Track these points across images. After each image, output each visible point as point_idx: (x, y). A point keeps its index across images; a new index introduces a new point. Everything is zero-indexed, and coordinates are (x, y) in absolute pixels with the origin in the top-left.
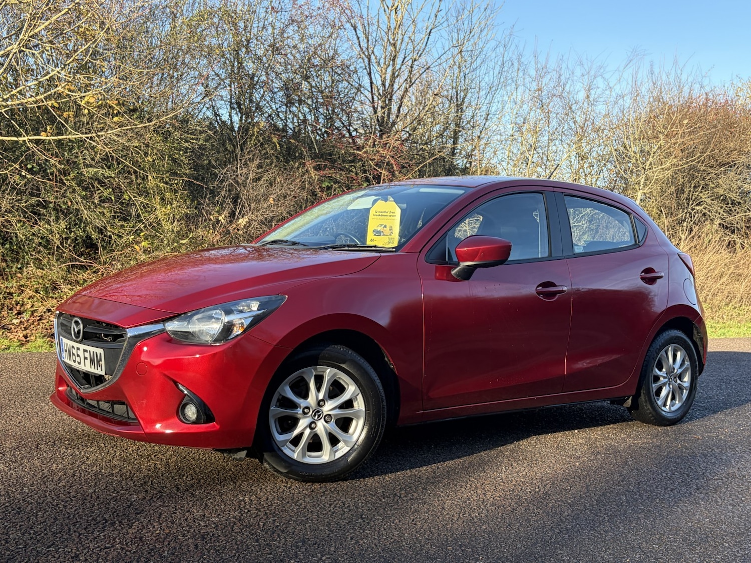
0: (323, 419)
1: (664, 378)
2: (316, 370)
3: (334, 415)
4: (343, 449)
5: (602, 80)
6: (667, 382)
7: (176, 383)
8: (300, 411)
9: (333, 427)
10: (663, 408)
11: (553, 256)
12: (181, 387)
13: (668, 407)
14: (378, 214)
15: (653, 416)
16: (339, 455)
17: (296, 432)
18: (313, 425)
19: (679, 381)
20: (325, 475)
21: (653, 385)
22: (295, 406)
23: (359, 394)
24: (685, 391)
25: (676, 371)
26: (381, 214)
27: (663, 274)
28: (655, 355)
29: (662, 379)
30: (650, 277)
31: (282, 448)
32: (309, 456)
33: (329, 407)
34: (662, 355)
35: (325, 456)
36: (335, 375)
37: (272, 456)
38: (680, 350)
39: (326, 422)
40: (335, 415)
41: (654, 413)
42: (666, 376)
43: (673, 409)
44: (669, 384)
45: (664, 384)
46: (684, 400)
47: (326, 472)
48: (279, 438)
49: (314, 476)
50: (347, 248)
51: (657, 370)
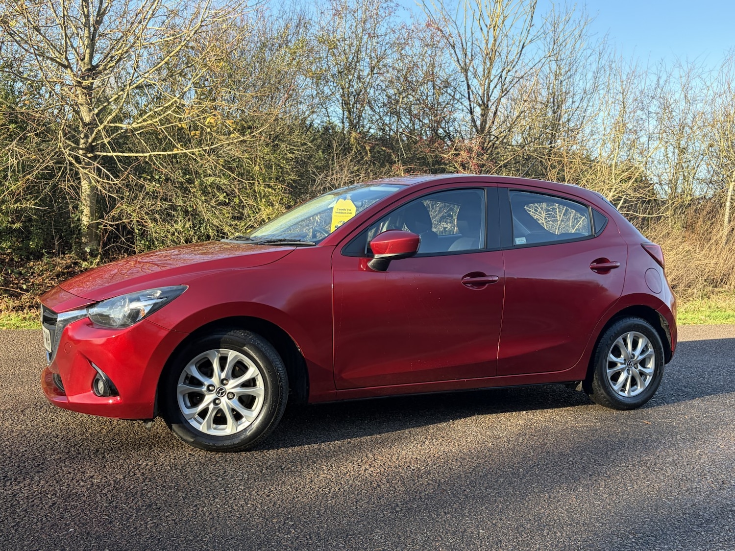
0: (226, 396)
1: (622, 364)
2: (219, 352)
3: (236, 392)
4: (244, 423)
5: (700, 79)
6: (626, 367)
7: (90, 362)
8: (204, 389)
9: (235, 404)
10: (621, 393)
11: (488, 248)
12: (94, 365)
13: (626, 392)
14: (339, 211)
15: (607, 400)
16: (240, 428)
17: (201, 407)
18: (217, 401)
19: (640, 367)
20: (226, 446)
21: (608, 371)
22: (201, 384)
23: (258, 375)
24: (648, 377)
25: (636, 358)
26: (341, 211)
27: (618, 264)
28: (609, 342)
29: (619, 365)
30: (602, 267)
31: (189, 421)
32: (215, 429)
33: (232, 385)
34: (618, 342)
35: (229, 429)
36: (236, 357)
37: (179, 427)
38: (642, 337)
39: (229, 399)
40: (238, 393)
41: (608, 397)
42: (623, 362)
43: (633, 394)
44: (628, 370)
45: (623, 370)
46: (647, 385)
47: (228, 443)
48: (186, 412)
49: (216, 446)
50: (279, 243)
51: (611, 356)
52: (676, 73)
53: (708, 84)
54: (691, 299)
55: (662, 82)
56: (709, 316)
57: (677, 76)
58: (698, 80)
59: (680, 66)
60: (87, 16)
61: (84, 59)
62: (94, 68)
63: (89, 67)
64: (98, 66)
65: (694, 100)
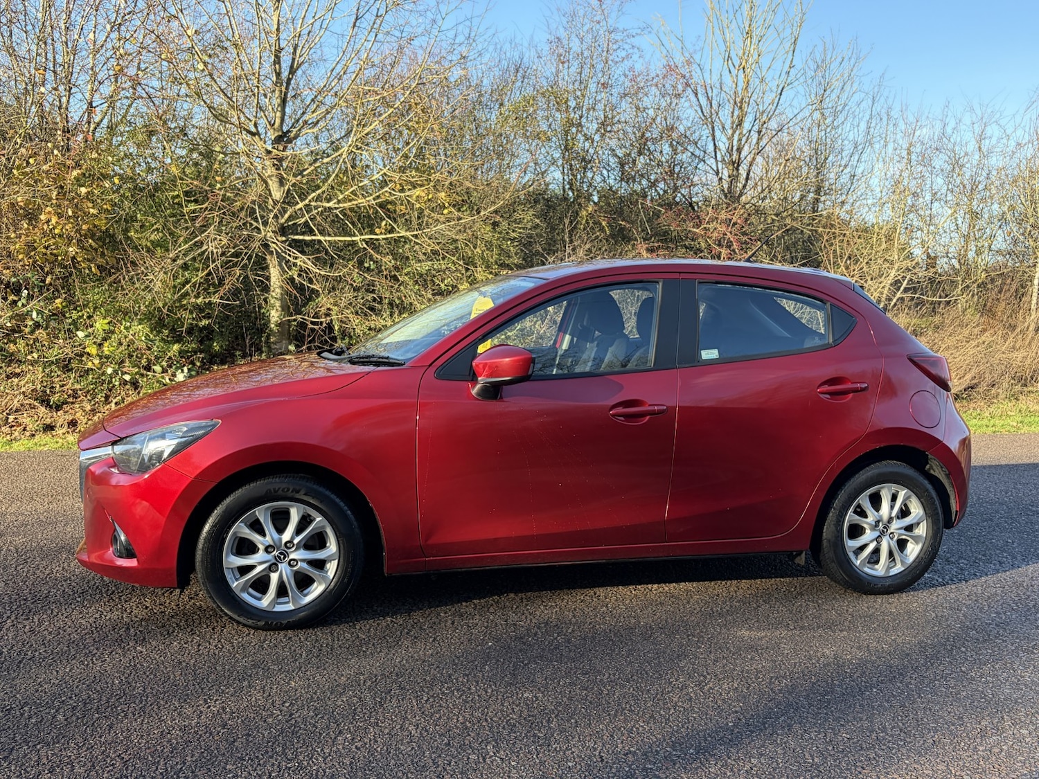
52: (967, 119)
53: (1008, 132)
54: (995, 401)
55: (949, 130)
56: (1021, 422)
57: (968, 123)
58: (994, 126)
59: (972, 109)
60: (278, 74)
61: (273, 125)
62: (285, 134)
63: (280, 133)
64: (289, 131)
65: (990, 151)
